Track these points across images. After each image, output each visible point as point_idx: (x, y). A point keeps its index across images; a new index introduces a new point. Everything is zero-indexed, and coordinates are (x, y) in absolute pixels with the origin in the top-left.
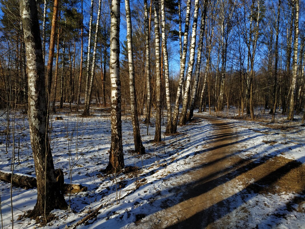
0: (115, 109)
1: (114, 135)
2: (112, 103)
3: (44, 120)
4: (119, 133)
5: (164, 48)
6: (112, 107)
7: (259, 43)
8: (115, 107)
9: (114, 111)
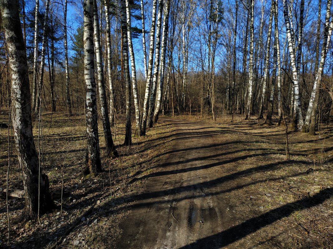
0: (91, 112)
1: (91, 139)
2: (88, 105)
3: (30, 123)
4: (95, 136)
5: (130, 48)
6: (88, 109)
7: (219, 44)
8: (91, 109)
9: (90, 113)
